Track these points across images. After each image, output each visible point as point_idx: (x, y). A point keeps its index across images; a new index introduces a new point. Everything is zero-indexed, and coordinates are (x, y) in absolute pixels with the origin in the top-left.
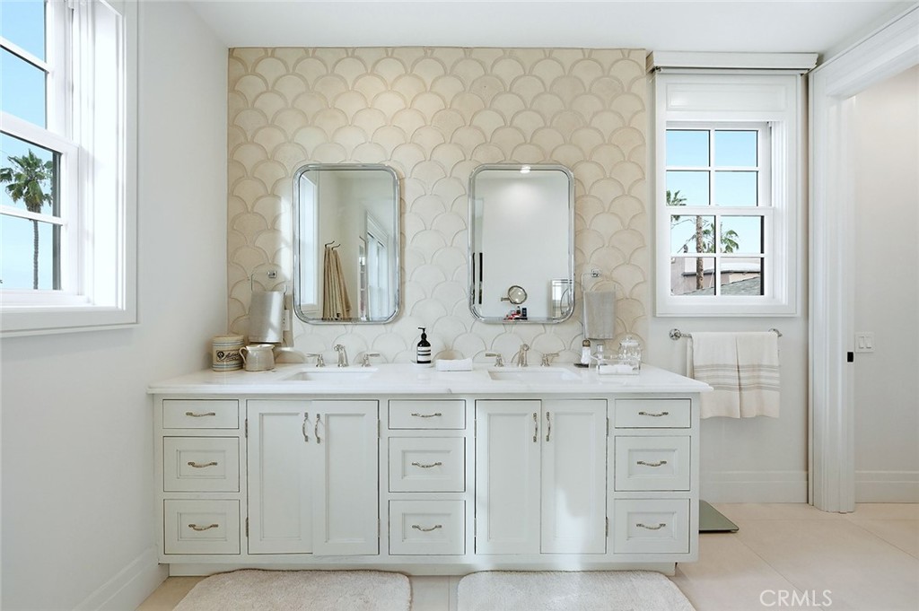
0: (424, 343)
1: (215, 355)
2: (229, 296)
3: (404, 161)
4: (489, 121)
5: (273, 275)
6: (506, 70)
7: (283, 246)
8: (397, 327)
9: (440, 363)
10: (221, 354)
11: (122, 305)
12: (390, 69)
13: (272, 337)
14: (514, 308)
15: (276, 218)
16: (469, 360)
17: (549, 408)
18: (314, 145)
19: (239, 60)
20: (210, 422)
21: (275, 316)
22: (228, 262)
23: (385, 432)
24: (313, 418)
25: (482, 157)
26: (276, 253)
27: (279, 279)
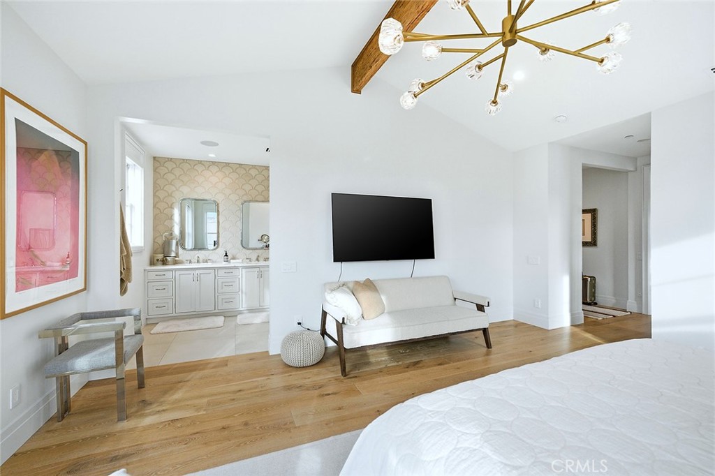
0: (226, 255)
1: (155, 260)
2: (154, 242)
3: (219, 198)
4: (247, 187)
5: (171, 234)
6: (253, 172)
7: (175, 224)
8: (216, 251)
9: (232, 261)
10: (158, 260)
11: (142, 245)
12: (214, 169)
13: (173, 254)
14: (265, 244)
15: (172, 215)
16: (240, 260)
17: (262, 269)
18: (186, 191)
19: (157, 161)
20: (164, 277)
21: (174, 248)
22: (154, 230)
23: (217, 277)
24: (196, 275)
25: (245, 198)
26: (172, 227)
27: (174, 235)
